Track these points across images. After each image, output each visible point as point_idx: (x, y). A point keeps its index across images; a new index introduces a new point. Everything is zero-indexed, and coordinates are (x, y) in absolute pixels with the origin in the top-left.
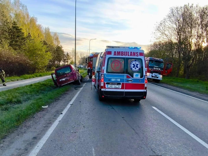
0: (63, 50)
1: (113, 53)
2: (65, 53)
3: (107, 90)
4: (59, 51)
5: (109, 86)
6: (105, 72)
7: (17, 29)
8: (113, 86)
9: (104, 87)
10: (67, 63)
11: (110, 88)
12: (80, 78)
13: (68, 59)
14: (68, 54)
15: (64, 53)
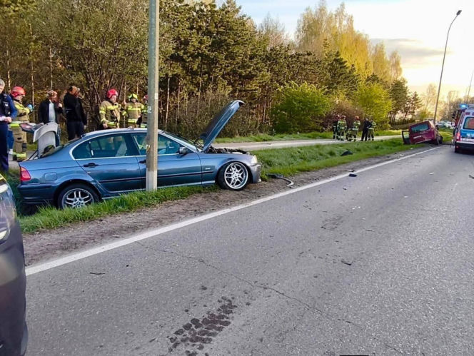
0: (407, 88)
1: (471, 114)
2: (410, 95)
3: (461, 142)
4: (398, 91)
5: (464, 139)
6: (462, 128)
7: (341, 64)
8: (468, 140)
9: (459, 140)
10: (410, 117)
11: (463, 141)
12: (439, 138)
13: (414, 108)
14: (416, 95)
15: (408, 95)
